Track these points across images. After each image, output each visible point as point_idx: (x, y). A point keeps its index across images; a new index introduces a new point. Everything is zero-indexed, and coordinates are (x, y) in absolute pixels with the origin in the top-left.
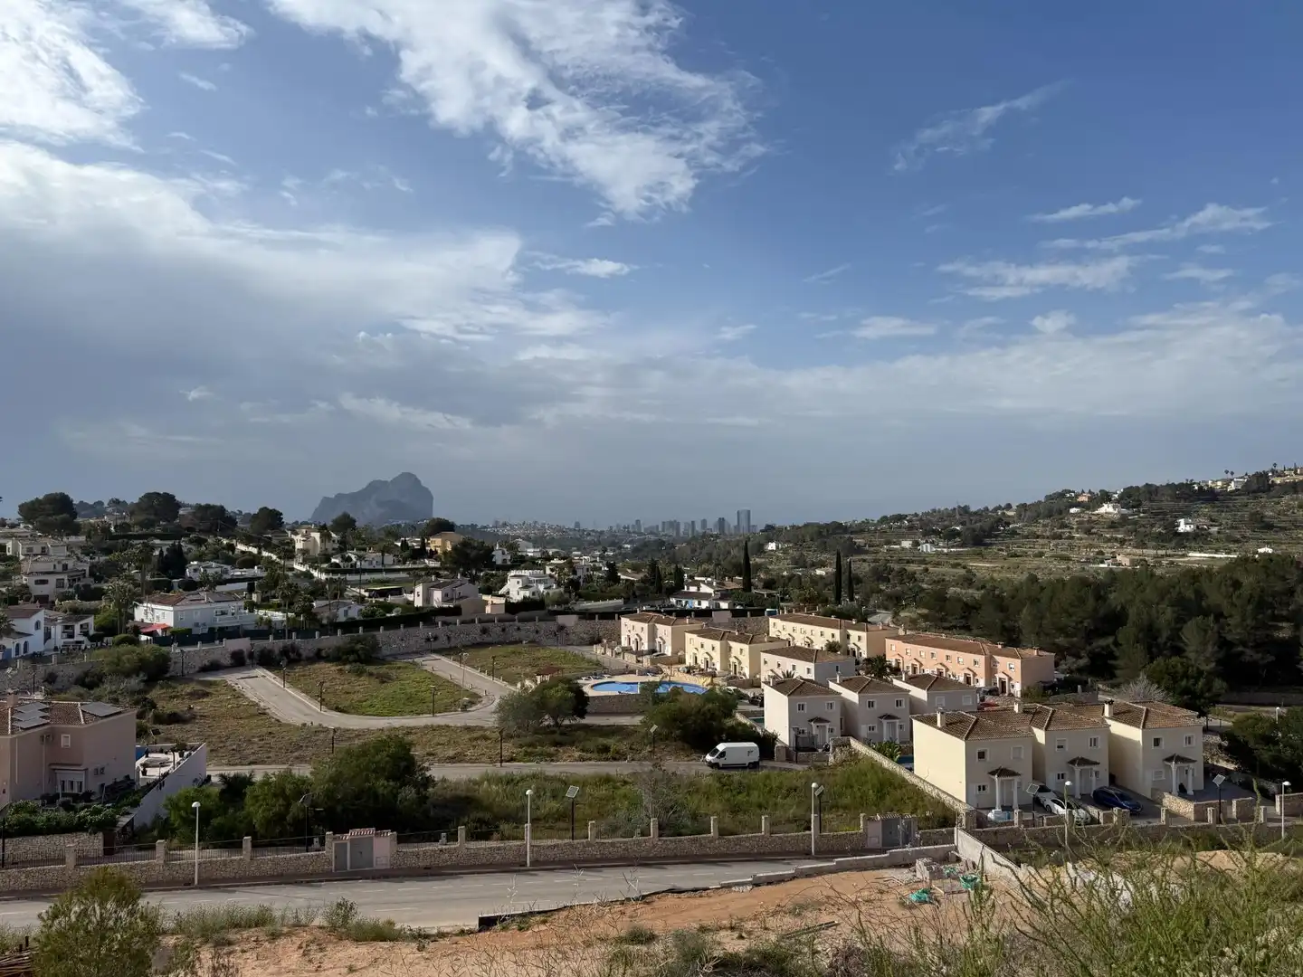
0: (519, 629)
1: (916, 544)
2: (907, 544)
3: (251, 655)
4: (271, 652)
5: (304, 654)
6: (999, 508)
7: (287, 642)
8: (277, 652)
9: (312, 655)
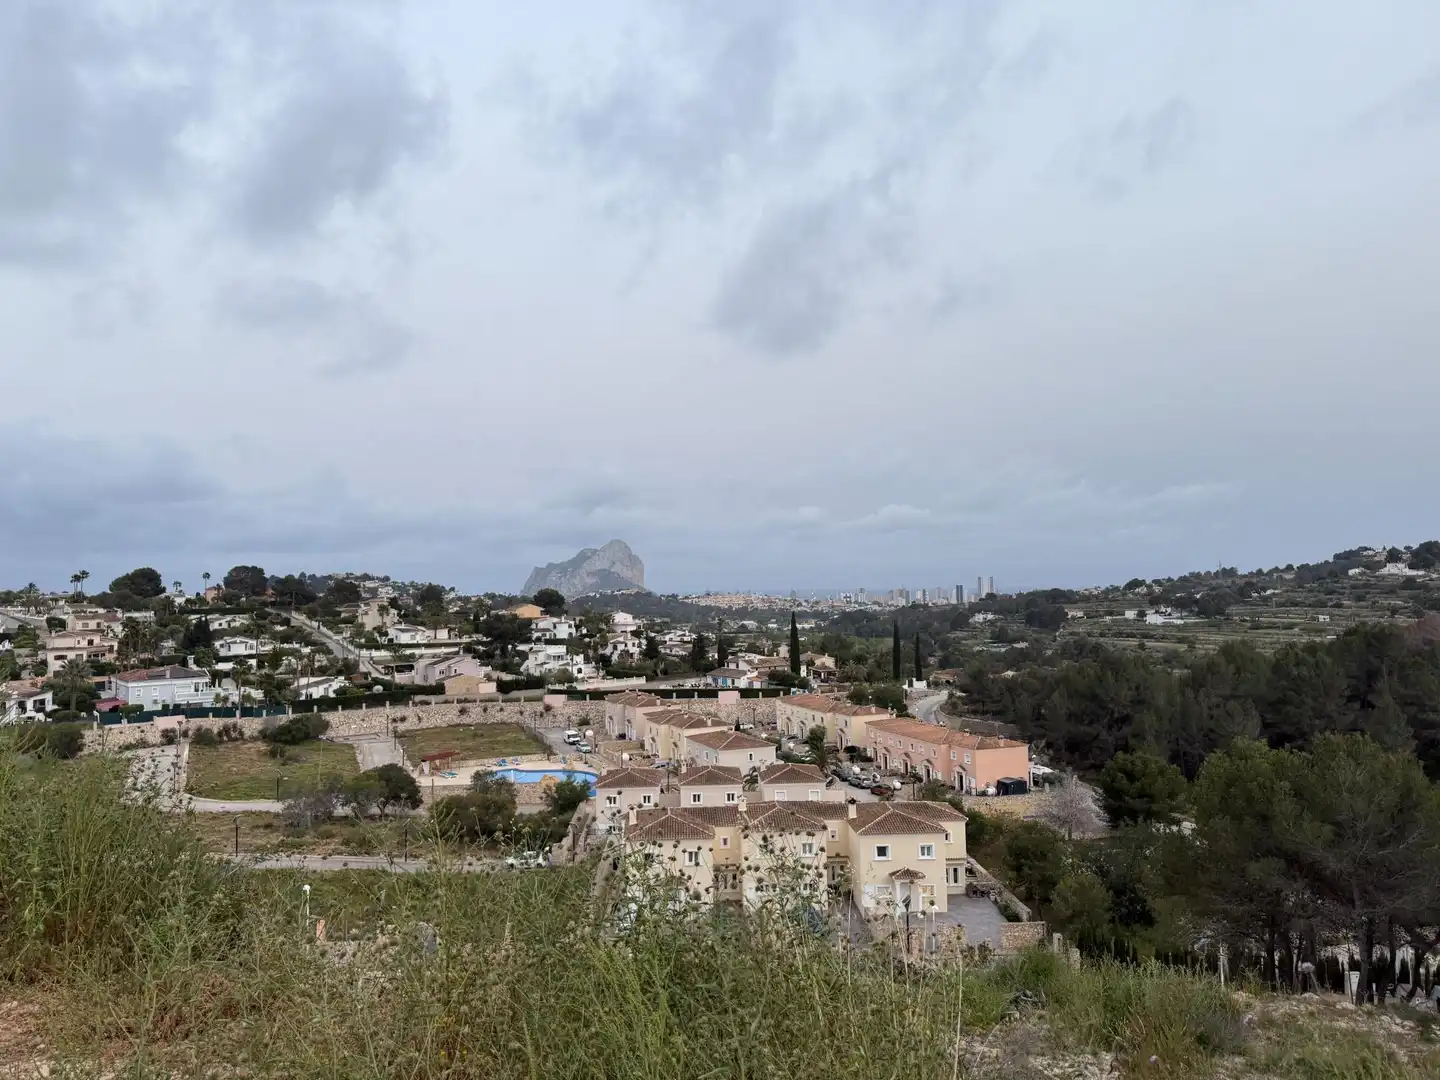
0: (501, 710)
1: (1142, 614)
2: (1130, 614)
3: (185, 734)
4: (209, 731)
5: (247, 733)
6: (1276, 569)
7: (230, 721)
8: (215, 731)
9: (256, 734)
